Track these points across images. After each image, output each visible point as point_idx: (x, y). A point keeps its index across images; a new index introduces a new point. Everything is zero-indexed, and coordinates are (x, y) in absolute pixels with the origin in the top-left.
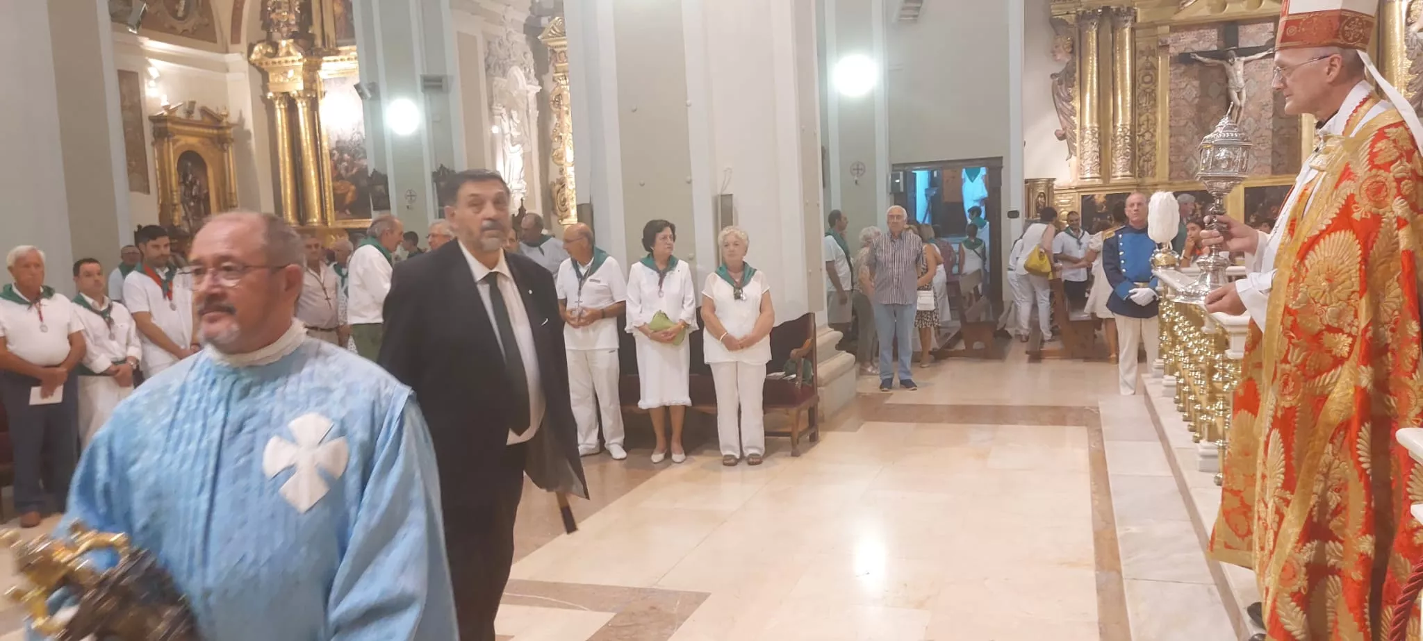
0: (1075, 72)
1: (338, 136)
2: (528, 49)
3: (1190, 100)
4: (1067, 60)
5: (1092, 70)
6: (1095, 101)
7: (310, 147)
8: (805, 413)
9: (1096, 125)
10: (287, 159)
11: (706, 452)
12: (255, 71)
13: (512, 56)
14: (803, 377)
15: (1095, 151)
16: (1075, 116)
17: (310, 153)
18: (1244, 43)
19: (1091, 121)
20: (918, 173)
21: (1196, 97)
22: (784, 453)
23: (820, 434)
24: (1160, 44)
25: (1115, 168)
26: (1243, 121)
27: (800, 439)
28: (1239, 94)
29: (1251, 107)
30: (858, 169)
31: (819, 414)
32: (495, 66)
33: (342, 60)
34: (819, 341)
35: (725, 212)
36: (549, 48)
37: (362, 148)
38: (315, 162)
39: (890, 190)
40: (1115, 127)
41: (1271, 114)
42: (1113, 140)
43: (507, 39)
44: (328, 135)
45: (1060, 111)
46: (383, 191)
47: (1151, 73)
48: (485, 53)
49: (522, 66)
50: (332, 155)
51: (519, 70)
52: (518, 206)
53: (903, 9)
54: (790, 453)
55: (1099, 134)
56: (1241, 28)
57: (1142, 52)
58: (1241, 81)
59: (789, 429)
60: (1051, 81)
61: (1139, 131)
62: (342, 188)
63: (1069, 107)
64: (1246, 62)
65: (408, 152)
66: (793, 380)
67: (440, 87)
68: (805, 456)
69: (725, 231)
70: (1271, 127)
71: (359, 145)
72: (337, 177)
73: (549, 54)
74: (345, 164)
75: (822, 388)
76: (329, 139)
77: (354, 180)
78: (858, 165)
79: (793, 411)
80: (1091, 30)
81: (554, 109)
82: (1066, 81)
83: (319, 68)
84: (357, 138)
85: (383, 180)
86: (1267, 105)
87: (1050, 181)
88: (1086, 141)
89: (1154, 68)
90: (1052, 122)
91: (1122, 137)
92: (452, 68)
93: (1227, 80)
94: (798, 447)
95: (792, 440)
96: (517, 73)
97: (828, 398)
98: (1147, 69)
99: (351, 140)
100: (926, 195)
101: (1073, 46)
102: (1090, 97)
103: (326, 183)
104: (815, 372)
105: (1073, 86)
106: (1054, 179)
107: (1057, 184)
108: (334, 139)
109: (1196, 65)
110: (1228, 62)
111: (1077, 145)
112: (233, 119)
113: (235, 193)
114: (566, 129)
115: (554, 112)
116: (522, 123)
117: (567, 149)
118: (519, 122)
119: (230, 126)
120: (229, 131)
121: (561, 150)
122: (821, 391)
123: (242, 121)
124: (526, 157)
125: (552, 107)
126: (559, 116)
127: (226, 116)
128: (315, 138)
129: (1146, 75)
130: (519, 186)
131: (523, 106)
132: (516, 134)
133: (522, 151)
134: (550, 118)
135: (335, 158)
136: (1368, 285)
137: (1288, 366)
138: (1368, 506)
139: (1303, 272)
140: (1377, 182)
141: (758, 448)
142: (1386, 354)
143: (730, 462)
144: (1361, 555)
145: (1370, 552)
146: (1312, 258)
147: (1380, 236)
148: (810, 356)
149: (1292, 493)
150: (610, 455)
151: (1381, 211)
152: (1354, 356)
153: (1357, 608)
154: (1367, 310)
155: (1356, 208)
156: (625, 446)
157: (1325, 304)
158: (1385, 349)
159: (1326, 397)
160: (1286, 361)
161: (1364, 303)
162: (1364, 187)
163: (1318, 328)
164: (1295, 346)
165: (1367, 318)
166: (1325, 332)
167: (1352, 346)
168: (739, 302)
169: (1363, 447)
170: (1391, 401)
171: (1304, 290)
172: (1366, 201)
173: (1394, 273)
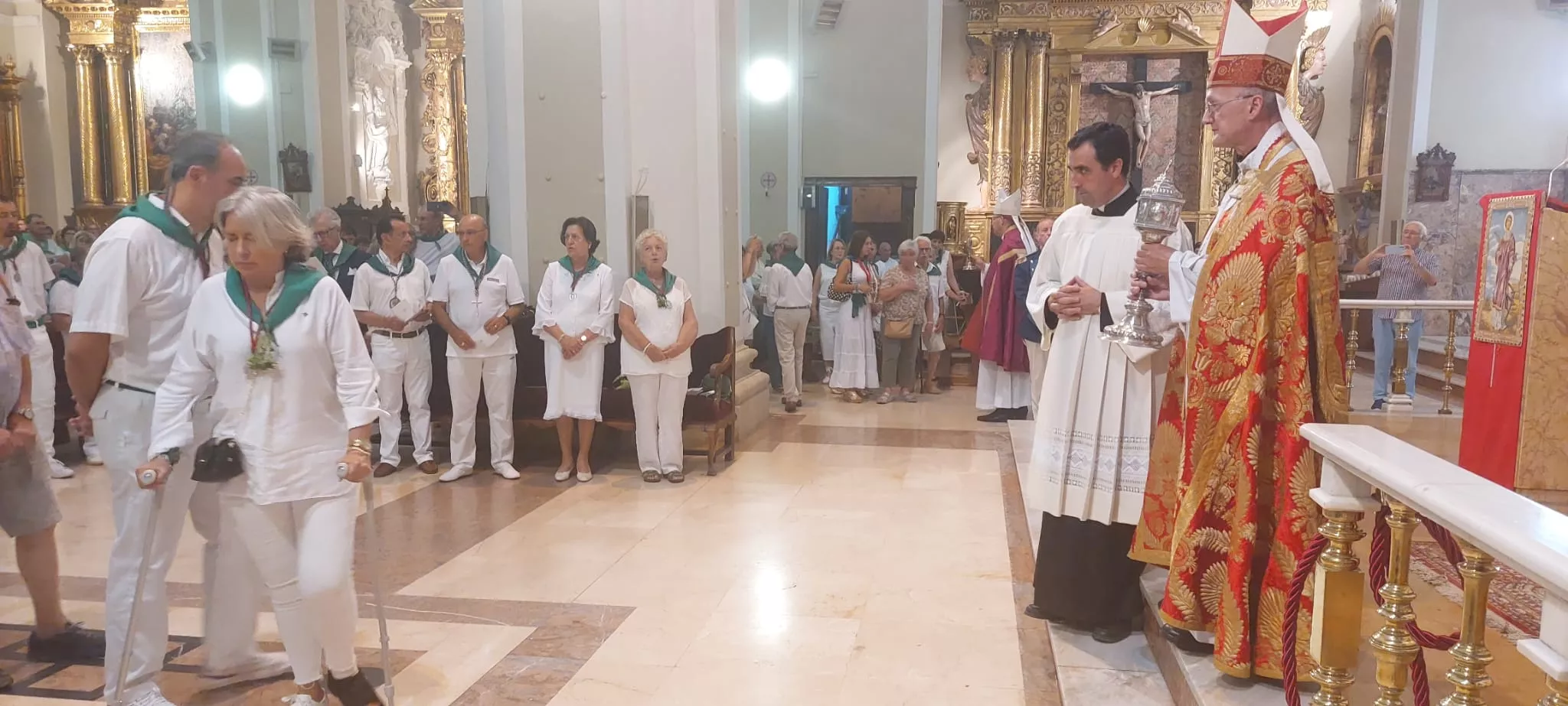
0: (989, 94)
1: (157, 101)
2: (396, 18)
4: (982, 82)
5: (1006, 93)
6: (1008, 126)
7: (120, 114)
8: (722, 431)
9: (1008, 151)
11: (616, 470)
12: (51, 15)
13: (378, 25)
14: (722, 393)
15: (1006, 177)
16: (988, 140)
17: (121, 120)
18: (1152, 78)
19: (1004, 146)
20: (829, 188)
22: (702, 472)
23: (735, 453)
24: (1072, 72)
27: (717, 458)
30: (769, 180)
31: (736, 434)
32: (359, 35)
33: (164, 12)
34: (737, 356)
35: (640, 214)
36: (422, 19)
37: (186, 118)
38: (127, 131)
39: (801, 205)
40: (1026, 154)
41: (1174, 151)
43: (373, 5)
44: (144, 100)
45: (973, 134)
47: (1063, 101)
48: (346, 19)
49: (391, 37)
50: (148, 123)
51: (386, 41)
53: (821, 14)
54: (706, 473)
55: (1011, 161)
56: (1149, 62)
57: (1054, 79)
58: (1148, 115)
59: (706, 448)
60: (965, 102)
61: (1049, 160)
62: (161, 163)
63: (983, 131)
64: (1152, 97)
65: (251, 123)
66: (711, 396)
67: (292, 54)
68: (721, 476)
69: (641, 237)
71: (183, 114)
72: (154, 150)
73: (422, 27)
74: (165, 135)
75: (740, 406)
78: (769, 176)
79: (712, 428)
80: (1007, 53)
81: (426, 89)
82: (980, 103)
83: (135, 20)
84: (180, 106)
86: (1170, 141)
87: (962, 205)
88: (998, 166)
89: (1065, 96)
91: (1032, 164)
92: (307, 33)
94: (715, 466)
95: (709, 459)
96: (384, 44)
97: (744, 417)
98: (1058, 96)
99: (174, 108)
101: (988, 67)
102: (1003, 123)
103: (140, 157)
104: (734, 389)
105: (986, 108)
106: (965, 204)
107: (968, 209)
108: (151, 105)
109: (1105, 96)
110: (1136, 95)
111: (989, 170)
112: (21, 72)
113: (22, 161)
114: (440, 113)
115: (426, 93)
116: (387, 103)
117: (441, 135)
118: (383, 100)
119: (16, 80)
120: (14, 87)
121: (433, 136)
122: (738, 409)
123: (32, 76)
124: (392, 141)
125: (423, 86)
126: (431, 98)
127: (12, 68)
128: (128, 102)
129: (1058, 103)
130: (382, 174)
131: (390, 83)
132: (379, 114)
133: (387, 135)
134: (421, 100)
135: (152, 127)
136: (1267, 303)
137: (1194, 372)
138: (1253, 498)
139: (1214, 289)
140: (1283, 211)
141: (678, 466)
142: (1278, 365)
143: (653, 478)
144: (1244, 540)
145: (1251, 538)
146: (1222, 276)
147: (1280, 260)
148: (729, 372)
149: (1188, 485)
150: (501, 475)
151: (1284, 238)
152: (1251, 366)
153: (1237, 586)
154: (1265, 325)
155: (1264, 233)
156: (516, 464)
157: (1231, 318)
158: (1279, 361)
159: (1227, 402)
160: (1194, 368)
161: (1262, 318)
162: (1273, 215)
163: (1223, 339)
164: (1202, 354)
165: (1264, 332)
166: (1229, 344)
167: (1250, 356)
168: (663, 308)
169: (1252, 445)
170: (1281, 408)
171: (1214, 304)
172: (1273, 227)
173: (1290, 294)
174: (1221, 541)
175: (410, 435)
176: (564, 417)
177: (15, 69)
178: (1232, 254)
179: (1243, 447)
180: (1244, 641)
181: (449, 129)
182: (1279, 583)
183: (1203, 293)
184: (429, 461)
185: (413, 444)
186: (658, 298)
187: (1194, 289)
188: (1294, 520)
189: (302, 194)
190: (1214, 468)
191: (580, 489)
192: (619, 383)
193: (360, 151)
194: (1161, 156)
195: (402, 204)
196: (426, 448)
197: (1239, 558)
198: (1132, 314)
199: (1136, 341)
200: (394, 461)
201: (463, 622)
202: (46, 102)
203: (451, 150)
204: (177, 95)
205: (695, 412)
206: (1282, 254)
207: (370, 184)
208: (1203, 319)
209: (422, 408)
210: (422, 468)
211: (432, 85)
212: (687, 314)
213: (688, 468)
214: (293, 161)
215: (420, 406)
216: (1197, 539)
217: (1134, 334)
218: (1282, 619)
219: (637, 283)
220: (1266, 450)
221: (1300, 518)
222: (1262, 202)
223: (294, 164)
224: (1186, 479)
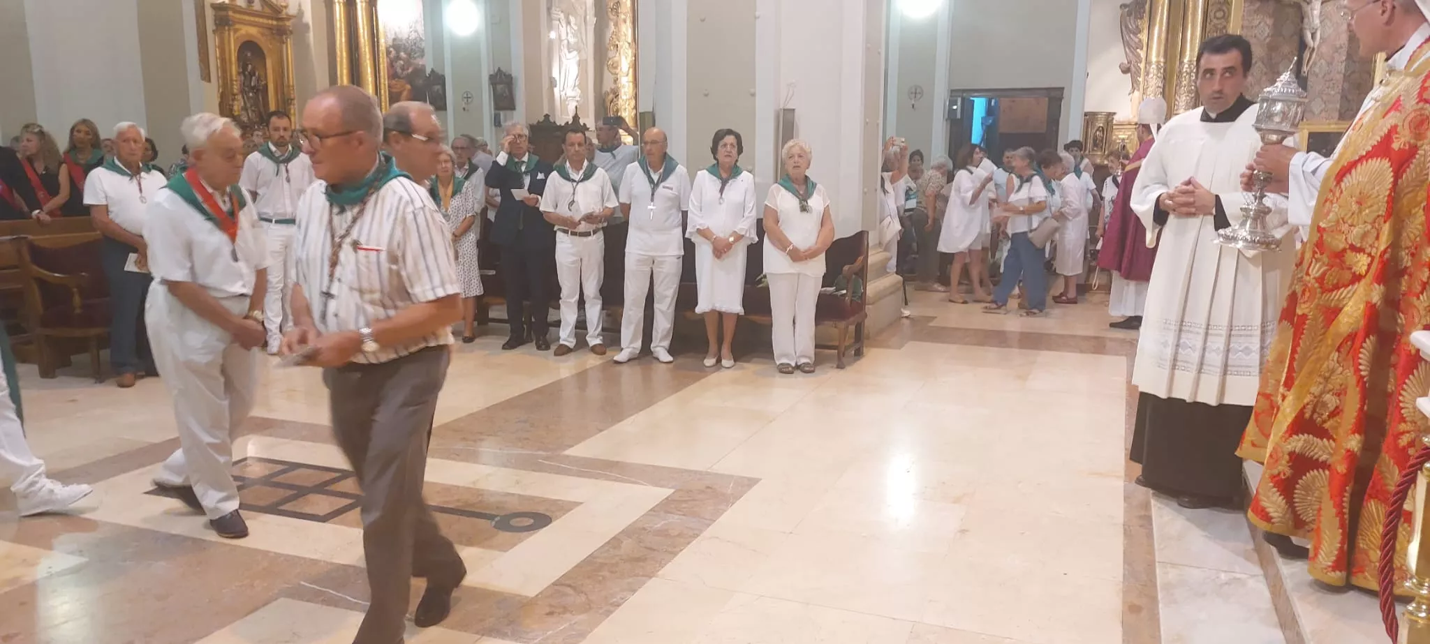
0: (1145, 3)
1: (395, 34)
3: (1262, 38)
6: (1163, 35)
7: (367, 43)
8: (852, 328)
9: (1162, 60)
10: (344, 54)
11: (755, 359)
14: (853, 293)
15: (1158, 87)
16: (1142, 49)
17: (367, 50)
19: (1158, 55)
20: (976, 100)
21: (1268, 36)
22: (831, 365)
23: (865, 349)
25: (1178, 106)
26: (1315, 63)
27: (846, 353)
28: (1313, 36)
29: (1324, 49)
30: (916, 93)
31: (866, 331)
34: (871, 260)
35: (786, 126)
37: (418, 47)
38: (372, 59)
39: (946, 116)
40: (1181, 62)
41: (1344, 58)
42: (1178, 77)
44: (385, 32)
45: (1126, 44)
46: (441, 92)
47: (1224, 8)
50: (388, 53)
52: (571, 114)
54: (835, 366)
55: (1165, 71)
58: (1317, 21)
59: (836, 343)
60: (1120, 12)
62: (399, 85)
63: (1137, 40)
65: (466, 51)
68: (848, 368)
70: (1343, 71)
71: (415, 44)
72: (393, 76)
74: (402, 62)
75: (870, 306)
76: (386, 36)
77: (410, 79)
78: (916, 90)
79: (842, 324)
81: (612, 17)
82: (1136, 12)
84: (413, 37)
85: (441, 80)
86: (1341, 47)
87: (1110, 115)
88: (1151, 76)
90: (1118, 54)
91: (1187, 74)
93: (1302, 19)
94: (844, 360)
95: (838, 353)
97: (874, 316)
98: (1219, 4)
99: (408, 39)
100: (982, 124)
102: (1159, 30)
103: (382, 80)
104: (865, 289)
105: (1142, 18)
106: (1115, 113)
107: (1117, 119)
108: (391, 36)
111: (1141, 79)
112: (292, 10)
113: (293, 86)
114: (623, 38)
115: (612, 20)
116: (579, 29)
117: (623, 58)
118: (576, 28)
119: (289, 18)
120: (288, 23)
121: (616, 59)
122: (869, 309)
123: (301, 13)
124: (581, 64)
125: (610, 14)
126: (616, 25)
127: (286, 7)
128: (373, 34)
129: (1220, 10)
130: (573, 94)
131: (581, 12)
132: (572, 40)
133: (578, 58)
134: (607, 26)
135: (392, 56)
136: (1394, 209)
137: (1308, 278)
138: (1361, 409)
139: (1338, 194)
140: (1421, 115)
141: (810, 358)
142: (1403, 276)
143: (785, 370)
144: (1348, 451)
145: (1356, 449)
146: (1348, 181)
147: (1412, 166)
148: (862, 274)
149: (1289, 390)
150: (657, 359)
151: (1419, 143)
152: (1370, 276)
153: (1337, 496)
154: (1389, 235)
155: (1397, 138)
156: (671, 351)
157: (1351, 226)
158: (1404, 271)
159: (1340, 310)
160: (1307, 274)
161: (1386, 228)
162: (1409, 119)
163: (1341, 246)
164: (1317, 260)
165: (1387, 241)
166: (1348, 251)
167: (1369, 266)
168: (805, 214)
169: (1364, 356)
170: (1401, 319)
171: (1337, 210)
172: (1407, 132)
173: (1421, 202)
174: (1320, 449)
175: (585, 322)
176: (713, 311)
177: (288, 9)
178: (1361, 159)
179: (1355, 358)
180: (1341, 549)
181: (630, 52)
182: (1380, 495)
183: (1324, 201)
184: (600, 344)
185: (586, 329)
186: (800, 203)
187: (1316, 194)
188: (1403, 433)
189: (508, 112)
190: (1320, 376)
191: (723, 375)
192: (760, 281)
193: (555, 74)
194: (1329, 64)
195: (589, 120)
196: (597, 332)
197: (1341, 468)
198: (1247, 217)
199: (1251, 244)
200: (571, 343)
201: (615, 480)
202: (311, 35)
203: (631, 70)
204: (411, 28)
205: (827, 309)
206: (1414, 161)
207: (563, 102)
208: (1322, 225)
209: (594, 298)
210: (594, 349)
211: (617, 14)
212: (825, 219)
213: (819, 361)
214: (501, 83)
215: (592, 295)
216: (1294, 444)
217: (1249, 237)
218: (1381, 529)
219: (783, 190)
220: (1381, 361)
221: (1408, 432)
222: (1400, 105)
223: (501, 86)
224: (1289, 384)
